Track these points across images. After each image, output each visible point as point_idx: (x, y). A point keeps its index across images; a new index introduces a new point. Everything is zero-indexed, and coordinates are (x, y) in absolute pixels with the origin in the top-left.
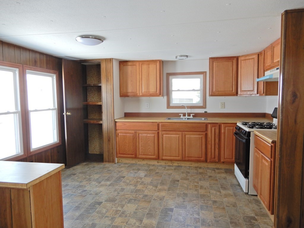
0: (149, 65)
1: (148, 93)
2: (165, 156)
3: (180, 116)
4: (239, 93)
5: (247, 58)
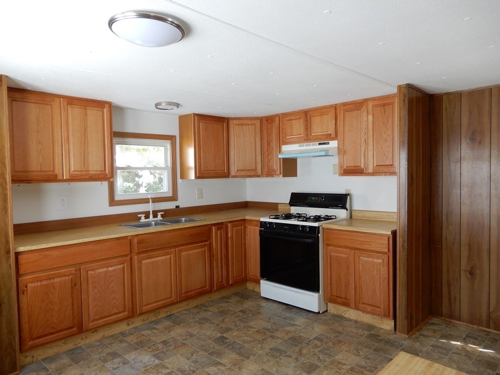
0: (86, 109)
1: (83, 173)
2: (146, 305)
3: (140, 218)
4: (232, 173)
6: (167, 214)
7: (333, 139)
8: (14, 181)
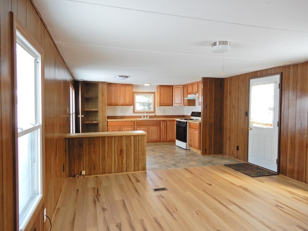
0: (126, 86)
3: (142, 117)
4: (174, 104)
5: (178, 87)
6: (150, 117)
7: (197, 93)
8: (107, 105)
